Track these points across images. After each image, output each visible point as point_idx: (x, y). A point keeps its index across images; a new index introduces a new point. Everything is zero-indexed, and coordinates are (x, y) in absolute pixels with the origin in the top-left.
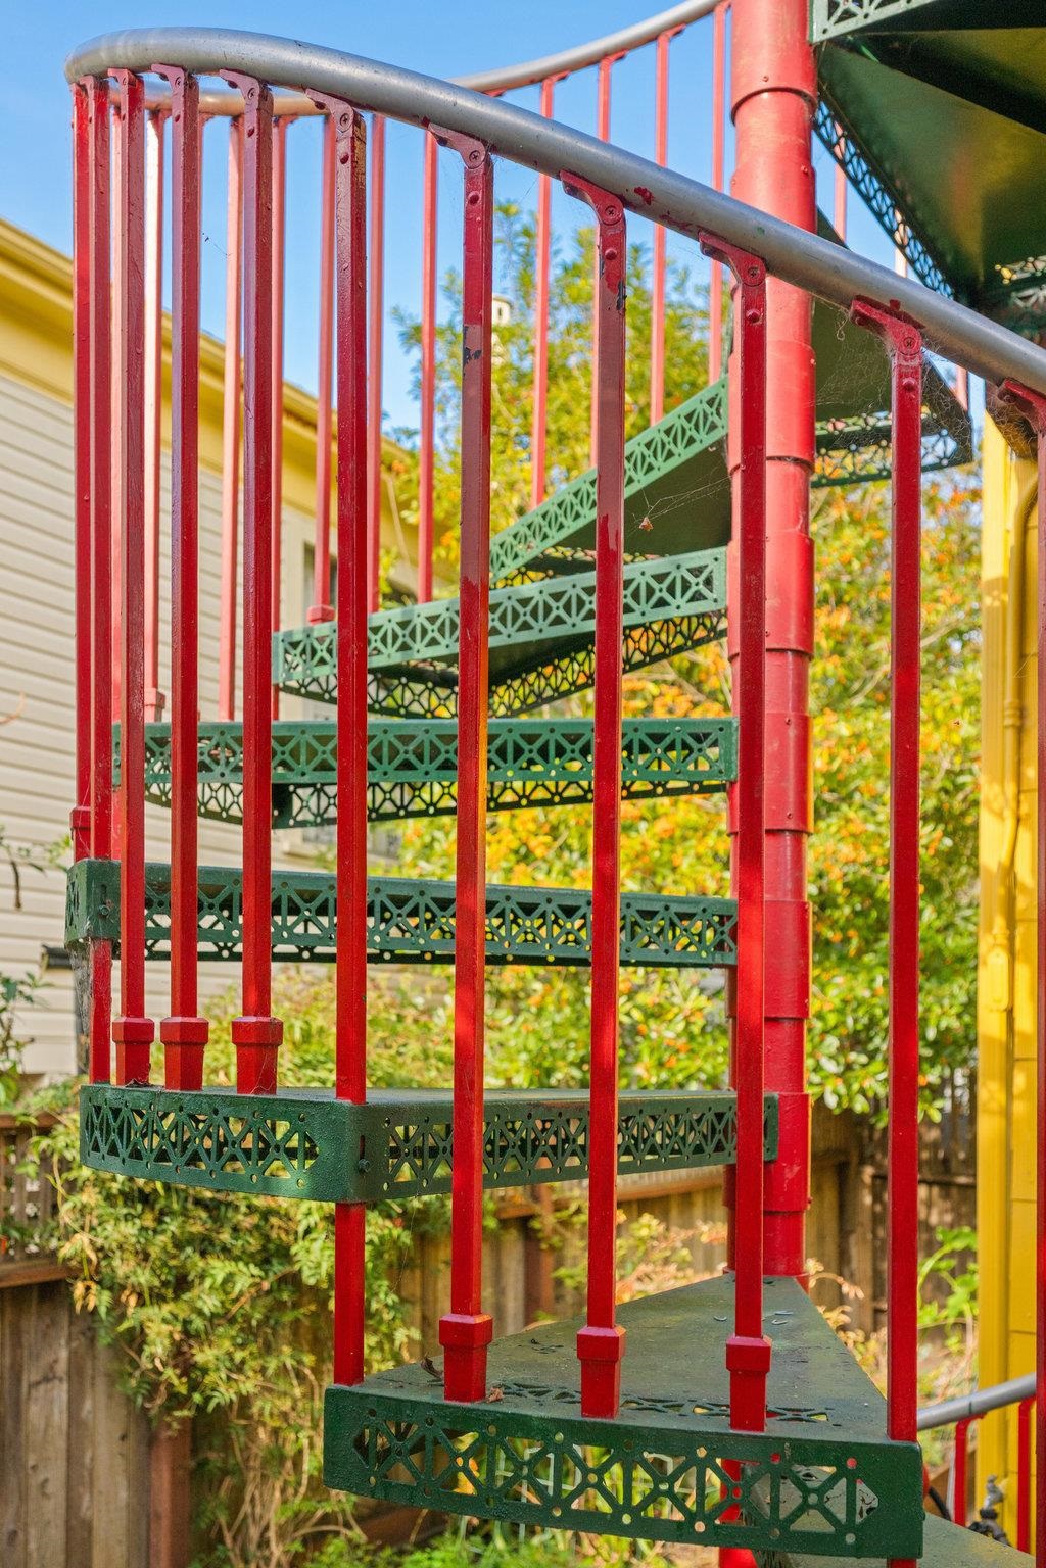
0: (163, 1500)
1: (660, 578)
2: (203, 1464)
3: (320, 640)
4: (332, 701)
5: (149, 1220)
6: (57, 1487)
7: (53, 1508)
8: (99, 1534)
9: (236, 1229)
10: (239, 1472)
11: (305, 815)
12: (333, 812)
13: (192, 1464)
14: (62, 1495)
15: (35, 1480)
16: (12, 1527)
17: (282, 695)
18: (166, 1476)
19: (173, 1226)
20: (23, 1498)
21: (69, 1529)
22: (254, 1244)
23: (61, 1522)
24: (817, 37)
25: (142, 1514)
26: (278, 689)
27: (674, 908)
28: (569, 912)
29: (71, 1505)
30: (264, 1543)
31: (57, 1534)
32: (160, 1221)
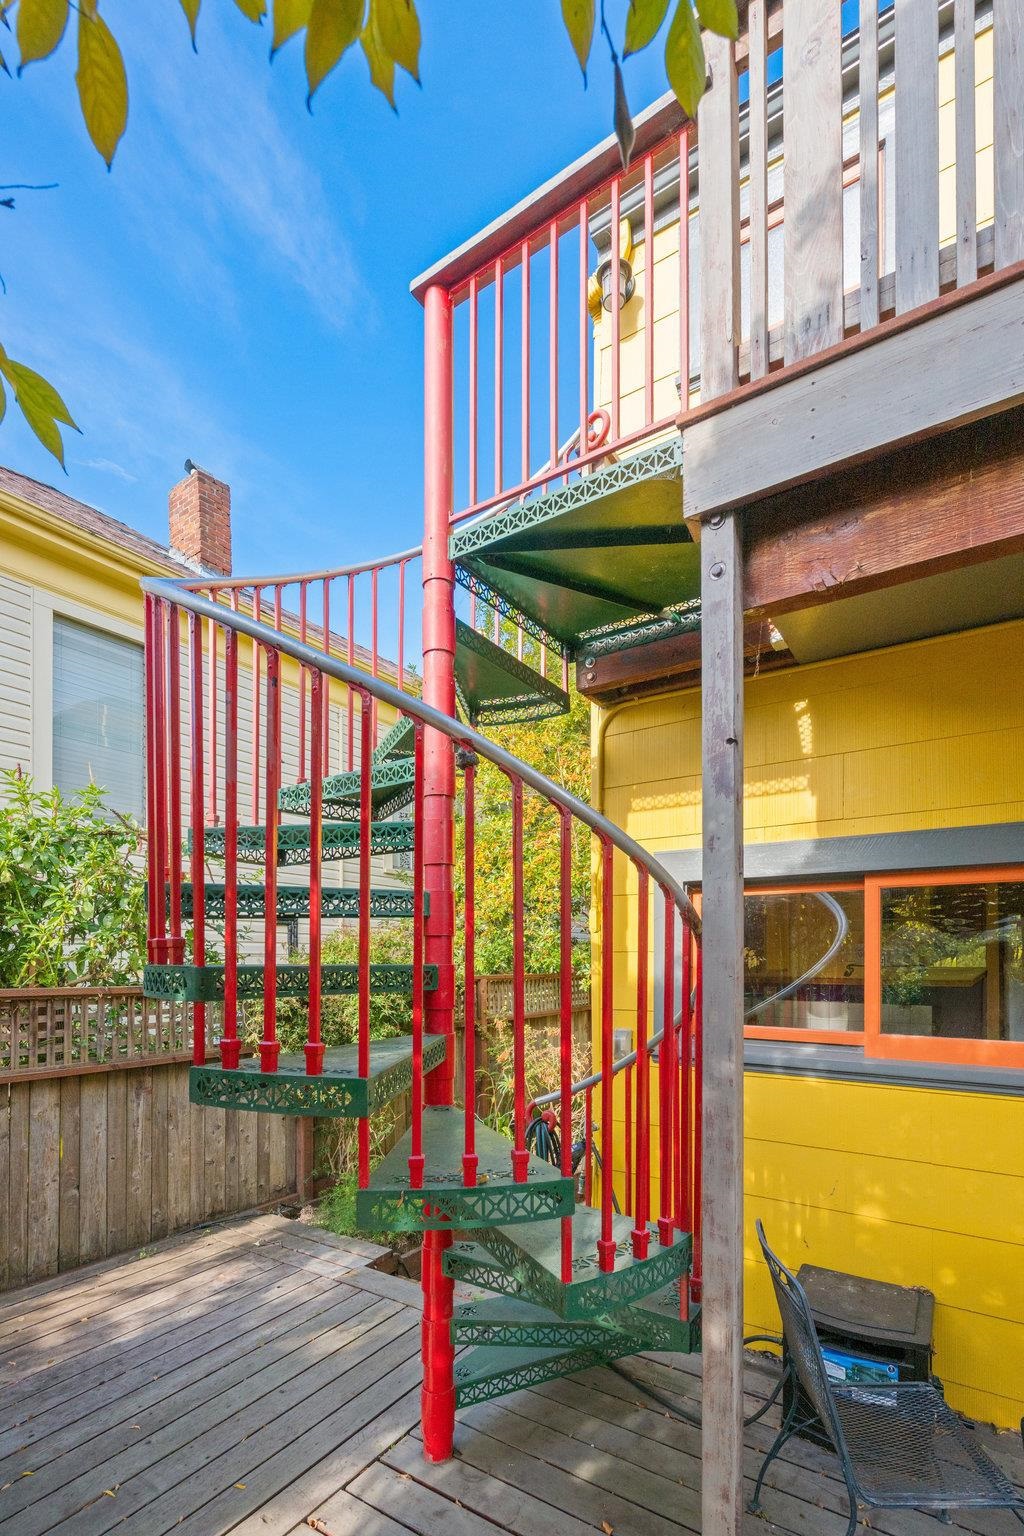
0: (301, 1145)
1: (401, 767)
2: (319, 1130)
3: (301, 790)
4: (308, 815)
5: (287, 1028)
6: (253, 1138)
7: (252, 1147)
8: (274, 1157)
9: (328, 1031)
10: (336, 1134)
11: (291, 861)
12: (309, 859)
13: (313, 1129)
14: (255, 1142)
15: (243, 1136)
16: (232, 1155)
17: (283, 814)
18: (302, 1134)
19: (298, 1030)
20: (238, 1144)
21: (258, 1155)
22: (335, 1037)
23: (255, 1153)
24: (452, 558)
25: (292, 1151)
26: (280, 811)
27: (394, 894)
28: (349, 897)
29: (260, 1146)
30: (344, 1162)
31: (253, 1158)
32: (292, 1028)
